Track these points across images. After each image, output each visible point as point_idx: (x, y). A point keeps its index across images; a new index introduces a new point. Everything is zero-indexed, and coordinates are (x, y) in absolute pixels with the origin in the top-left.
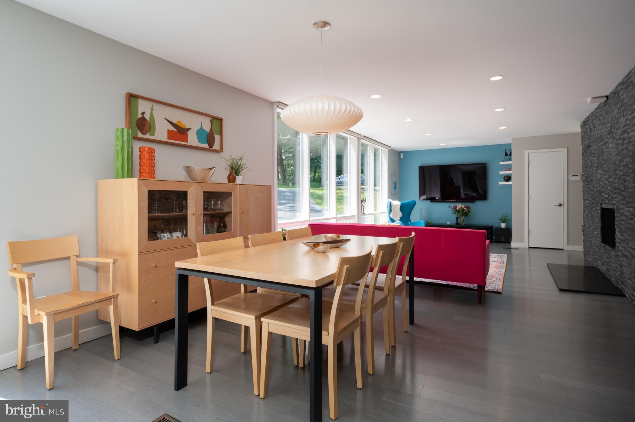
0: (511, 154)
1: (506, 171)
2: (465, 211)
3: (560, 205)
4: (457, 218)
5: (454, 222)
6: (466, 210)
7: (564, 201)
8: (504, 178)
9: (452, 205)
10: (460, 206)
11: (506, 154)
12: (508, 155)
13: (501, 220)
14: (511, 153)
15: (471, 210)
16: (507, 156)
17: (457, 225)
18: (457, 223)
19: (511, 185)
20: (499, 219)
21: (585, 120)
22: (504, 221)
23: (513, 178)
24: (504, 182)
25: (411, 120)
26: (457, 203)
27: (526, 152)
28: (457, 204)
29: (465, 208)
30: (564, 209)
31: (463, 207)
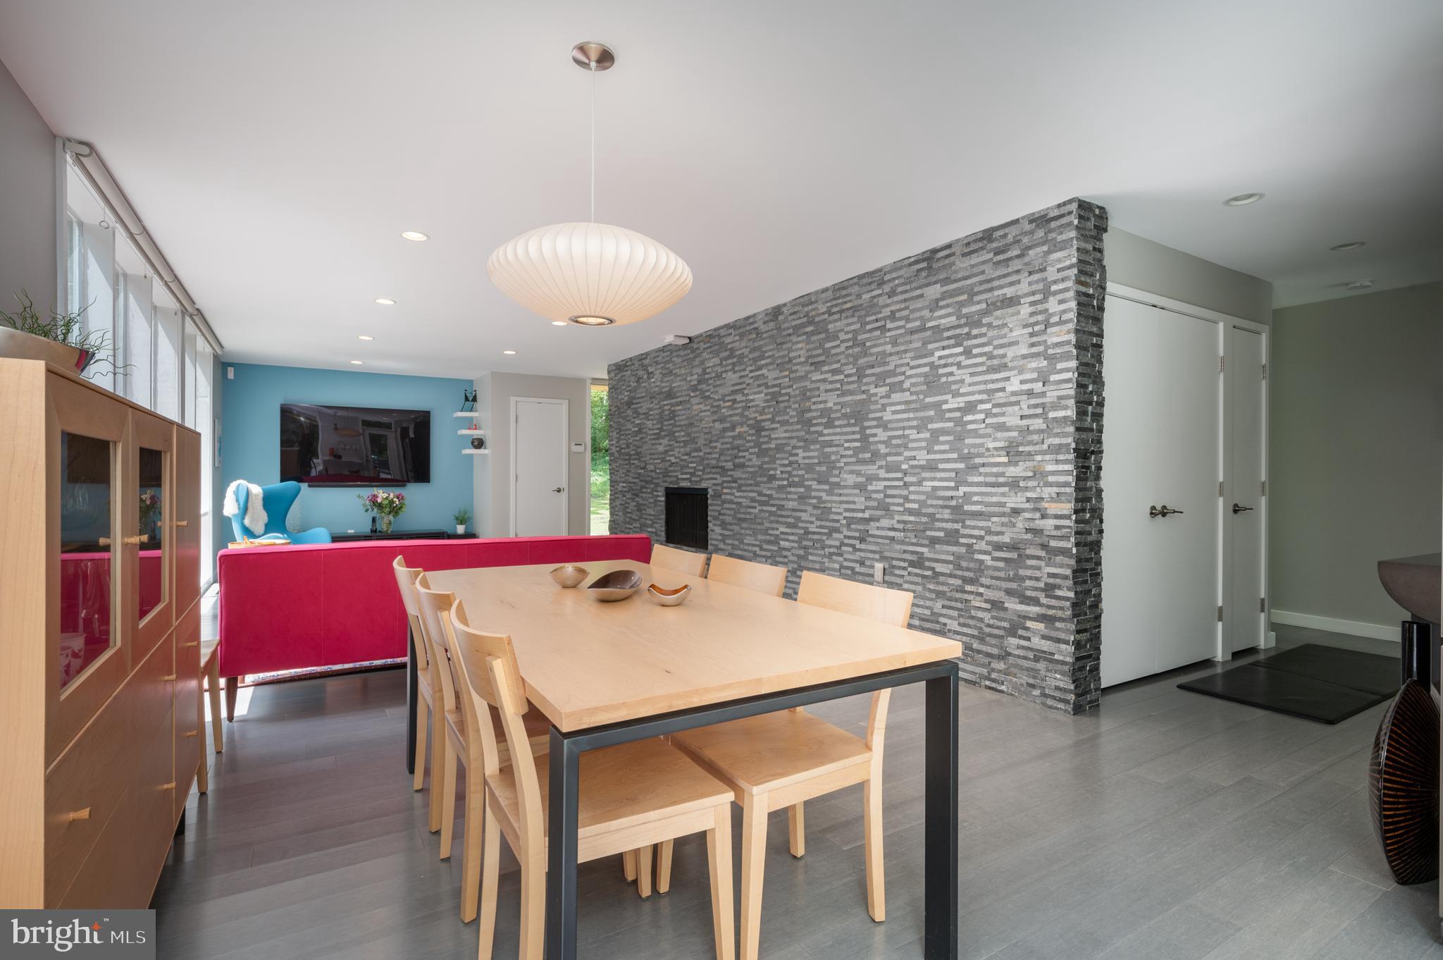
0: (475, 399)
1: (469, 429)
2: (395, 505)
3: (559, 491)
4: (374, 520)
5: (366, 528)
6: (397, 503)
7: (564, 484)
8: (472, 443)
9: (366, 492)
10: (382, 494)
11: (467, 399)
12: (471, 399)
13: (457, 518)
14: (475, 396)
15: (406, 502)
16: (467, 402)
17: (375, 534)
18: (374, 531)
19: (486, 455)
20: (453, 518)
21: (620, 363)
22: (462, 522)
23: (488, 442)
24: (470, 448)
25: (393, 303)
26: (375, 488)
27: (513, 399)
28: (375, 491)
29: (395, 499)
30: (564, 495)
31: (392, 496)
